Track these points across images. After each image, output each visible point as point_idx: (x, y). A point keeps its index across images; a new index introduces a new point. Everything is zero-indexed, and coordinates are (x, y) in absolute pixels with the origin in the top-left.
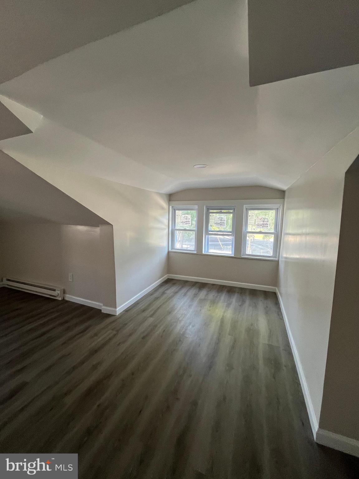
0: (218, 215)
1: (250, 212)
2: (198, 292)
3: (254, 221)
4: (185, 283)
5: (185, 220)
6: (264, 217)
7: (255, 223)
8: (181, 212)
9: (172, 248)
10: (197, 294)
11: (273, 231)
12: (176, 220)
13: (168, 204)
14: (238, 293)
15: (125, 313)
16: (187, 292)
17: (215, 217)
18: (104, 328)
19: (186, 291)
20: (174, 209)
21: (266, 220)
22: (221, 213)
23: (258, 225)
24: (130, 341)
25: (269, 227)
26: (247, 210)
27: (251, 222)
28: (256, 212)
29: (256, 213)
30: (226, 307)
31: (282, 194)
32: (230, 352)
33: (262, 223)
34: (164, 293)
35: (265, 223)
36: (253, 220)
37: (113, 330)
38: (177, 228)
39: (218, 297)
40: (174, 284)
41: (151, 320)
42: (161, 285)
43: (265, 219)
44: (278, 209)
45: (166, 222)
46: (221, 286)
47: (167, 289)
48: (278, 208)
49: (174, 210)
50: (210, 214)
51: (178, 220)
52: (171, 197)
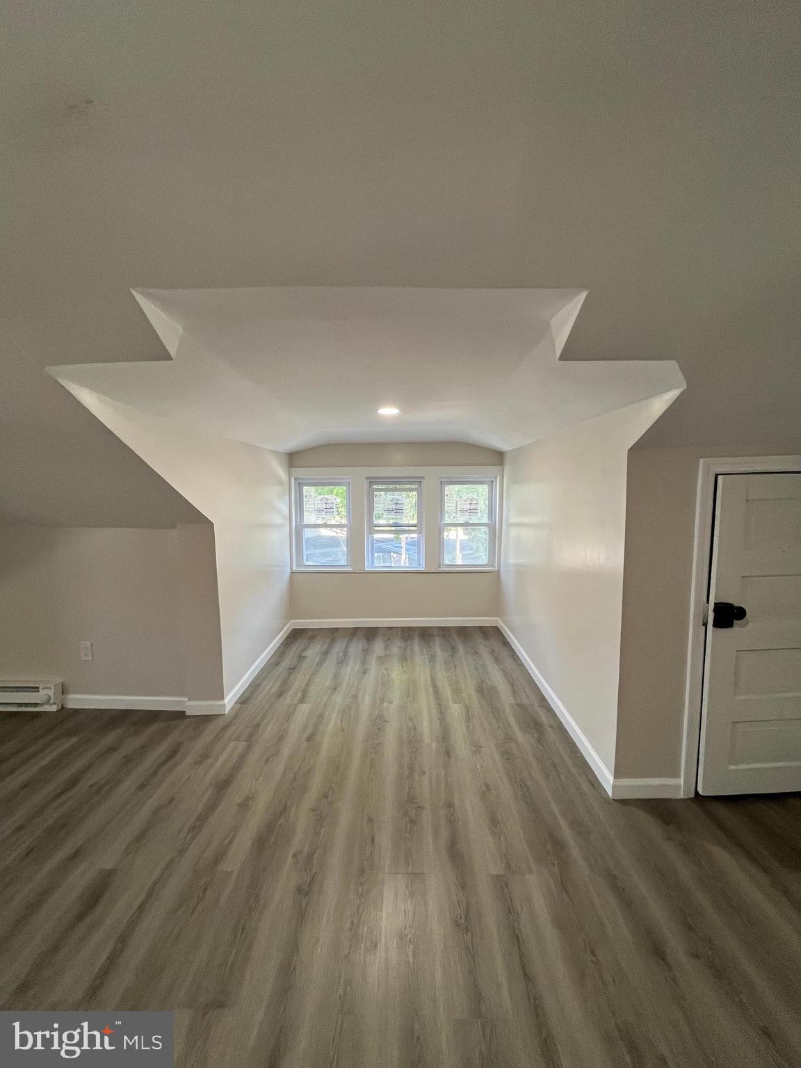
0: (390, 496)
1: (448, 489)
2: (367, 646)
3: (454, 505)
4: (332, 633)
5: (324, 506)
6: (470, 496)
7: (457, 507)
8: (313, 489)
9: (299, 565)
10: (367, 650)
11: (485, 520)
12: (304, 506)
13: (287, 472)
14: (438, 636)
15: (241, 707)
16: (346, 648)
17: (383, 499)
18: (214, 742)
19: (344, 646)
20: (299, 483)
21: (474, 502)
22: (394, 490)
23: (463, 511)
24: (286, 750)
25: (480, 515)
26: (442, 484)
27: (450, 505)
28: (457, 487)
29: (457, 489)
30: (430, 662)
31: (498, 457)
32: (468, 727)
33: (468, 506)
34: (301, 658)
35: (473, 506)
36: (452, 503)
37: (237, 739)
38: (306, 522)
39: (408, 648)
40: (312, 638)
41: (305, 708)
42: (287, 644)
43: (472, 500)
44: (492, 483)
45: (285, 509)
46: (403, 628)
47: (304, 650)
48: (492, 481)
49: (300, 486)
50: (376, 493)
51: (308, 505)
52: (293, 459)
